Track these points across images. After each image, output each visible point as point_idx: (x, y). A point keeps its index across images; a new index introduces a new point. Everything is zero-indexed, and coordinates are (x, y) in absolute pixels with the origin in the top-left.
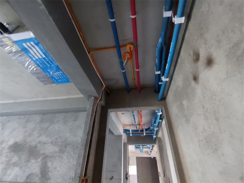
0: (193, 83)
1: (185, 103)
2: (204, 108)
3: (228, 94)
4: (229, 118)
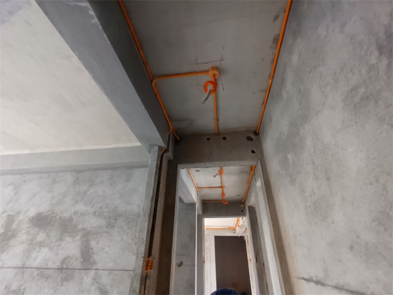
1: (290, 156)
2: (314, 164)
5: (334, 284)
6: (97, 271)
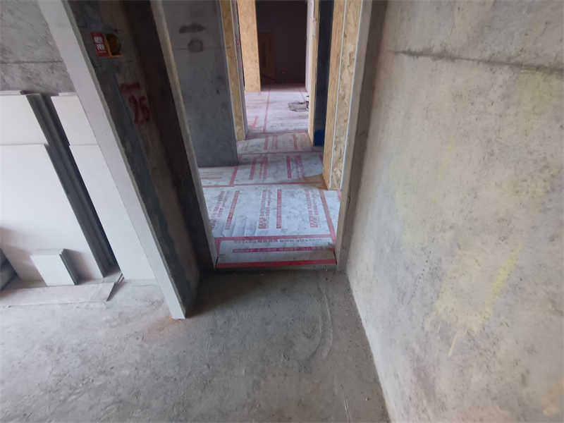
5: (487, 55)
6: (22, 65)
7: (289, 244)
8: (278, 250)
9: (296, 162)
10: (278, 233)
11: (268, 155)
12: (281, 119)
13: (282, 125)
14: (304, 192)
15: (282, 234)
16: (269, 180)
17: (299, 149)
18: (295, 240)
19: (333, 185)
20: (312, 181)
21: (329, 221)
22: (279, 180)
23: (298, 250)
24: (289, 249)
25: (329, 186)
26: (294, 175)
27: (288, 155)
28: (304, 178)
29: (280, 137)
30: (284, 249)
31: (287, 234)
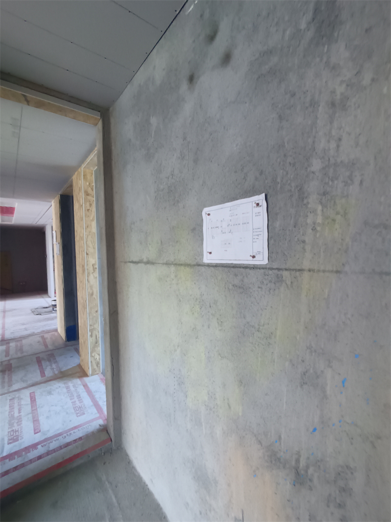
0: (184, 86)
1: (154, 121)
2: (185, 139)
3: (224, 127)
4: (211, 161)
7: (53, 445)
8: (40, 457)
9: (49, 360)
10: (38, 438)
11: (11, 362)
12: (23, 324)
13: (26, 329)
14: (63, 385)
15: (43, 438)
16: (16, 387)
17: (50, 347)
18: (60, 437)
19: (94, 370)
20: (70, 373)
21: (96, 405)
22: (30, 382)
23: (66, 447)
24: (54, 451)
25: (90, 372)
26: (48, 373)
27: (37, 356)
28: (61, 372)
29: (24, 342)
30: (48, 453)
31: (50, 435)
